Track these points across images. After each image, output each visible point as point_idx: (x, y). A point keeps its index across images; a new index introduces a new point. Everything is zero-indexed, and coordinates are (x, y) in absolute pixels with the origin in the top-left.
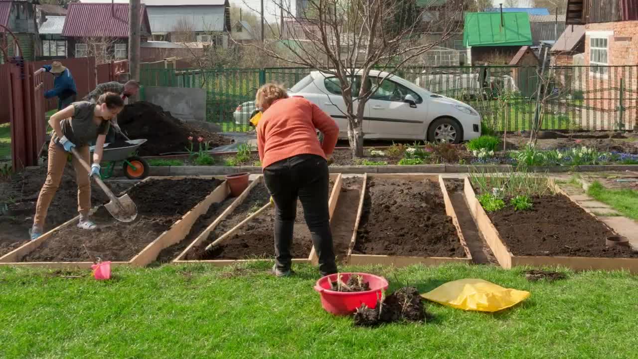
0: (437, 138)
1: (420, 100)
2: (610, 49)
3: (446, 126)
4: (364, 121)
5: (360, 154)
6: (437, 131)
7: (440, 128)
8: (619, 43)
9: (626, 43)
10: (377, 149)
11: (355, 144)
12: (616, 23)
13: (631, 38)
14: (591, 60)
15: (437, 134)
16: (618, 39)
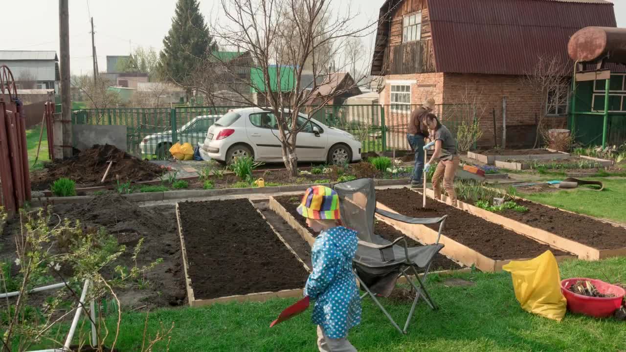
0: (334, 159)
1: (321, 131)
2: (413, 93)
3: (340, 150)
4: (297, 149)
5: (295, 174)
6: (334, 154)
7: (336, 152)
8: (422, 89)
9: (431, 89)
10: (304, 170)
11: (291, 166)
12: (419, 75)
13: (435, 85)
14: (392, 100)
15: (334, 156)
16: (420, 86)
